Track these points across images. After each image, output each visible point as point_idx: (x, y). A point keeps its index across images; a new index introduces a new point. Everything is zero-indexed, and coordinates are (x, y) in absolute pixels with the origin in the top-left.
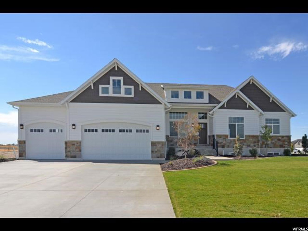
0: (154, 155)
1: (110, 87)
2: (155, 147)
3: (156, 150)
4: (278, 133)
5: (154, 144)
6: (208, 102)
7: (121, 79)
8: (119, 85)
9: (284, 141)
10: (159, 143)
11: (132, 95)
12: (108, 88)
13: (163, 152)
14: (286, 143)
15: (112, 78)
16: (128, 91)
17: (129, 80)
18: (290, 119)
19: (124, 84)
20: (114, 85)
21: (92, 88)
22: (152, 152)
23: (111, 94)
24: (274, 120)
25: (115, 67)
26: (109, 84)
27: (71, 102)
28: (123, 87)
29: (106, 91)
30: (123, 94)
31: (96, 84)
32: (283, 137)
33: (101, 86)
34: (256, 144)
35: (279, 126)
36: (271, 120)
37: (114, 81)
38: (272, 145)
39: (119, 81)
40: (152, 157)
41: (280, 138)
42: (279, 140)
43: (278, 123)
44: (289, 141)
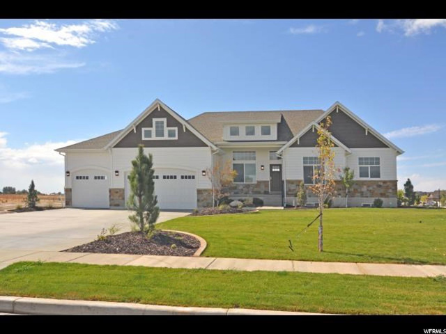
0: (201, 204)
1: (153, 130)
2: (200, 195)
3: (202, 198)
4: (379, 176)
5: (199, 192)
6: (276, 138)
7: (165, 120)
8: (163, 127)
9: (387, 188)
10: (205, 190)
11: (176, 138)
12: (150, 131)
13: (210, 201)
14: (390, 191)
15: (154, 120)
16: (171, 134)
17: (172, 122)
18: (396, 157)
19: (168, 126)
20: (157, 127)
21: (135, 131)
22: (198, 200)
23: (154, 138)
24: (372, 159)
25: (157, 108)
26: (152, 126)
27: (115, 147)
28: (166, 130)
29: (148, 134)
30: (166, 137)
31: (139, 127)
32: (384, 182)
33: (143, 129)
34: (341, 192)
35: (379, 167)
36: (366, 159)
37: (157, 123)
38: (369, 194)
39: (162, 122)
40: (198, 206)
41: (382, 184)
42: (380, 186)
43: (378, 163)
44: (394, 188)
